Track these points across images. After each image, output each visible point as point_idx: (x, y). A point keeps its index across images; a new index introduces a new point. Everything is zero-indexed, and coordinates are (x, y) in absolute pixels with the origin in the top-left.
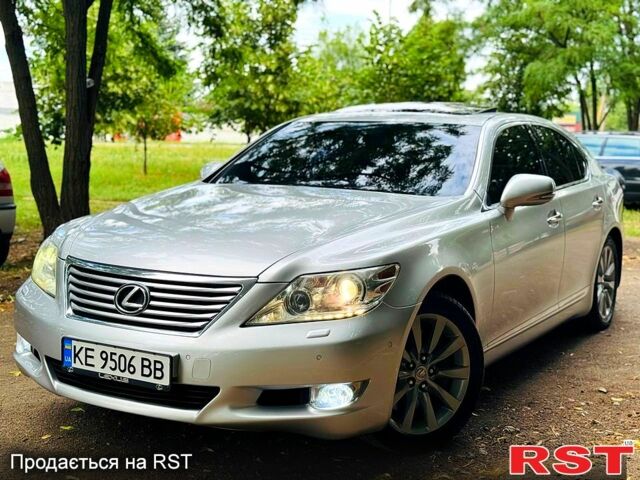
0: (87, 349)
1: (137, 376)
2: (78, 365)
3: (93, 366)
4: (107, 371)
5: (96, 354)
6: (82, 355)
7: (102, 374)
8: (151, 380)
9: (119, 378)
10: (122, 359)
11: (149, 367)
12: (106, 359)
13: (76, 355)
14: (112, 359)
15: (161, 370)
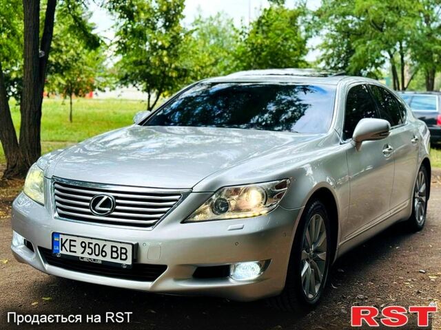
0: (70, 240)
1: (108, 259)
2: (64, 252)
3: (75, 252)
4: (86, 255)
5: (78, 244)
6: (67, 245)
7: (82, 258)
8: (118, 261)
9: (94, 260)
10: (97, 247)
11: (116, 252)
12: (85, 247)
13: (63, 245)
14: (89, 247)
15: (125, 254)
